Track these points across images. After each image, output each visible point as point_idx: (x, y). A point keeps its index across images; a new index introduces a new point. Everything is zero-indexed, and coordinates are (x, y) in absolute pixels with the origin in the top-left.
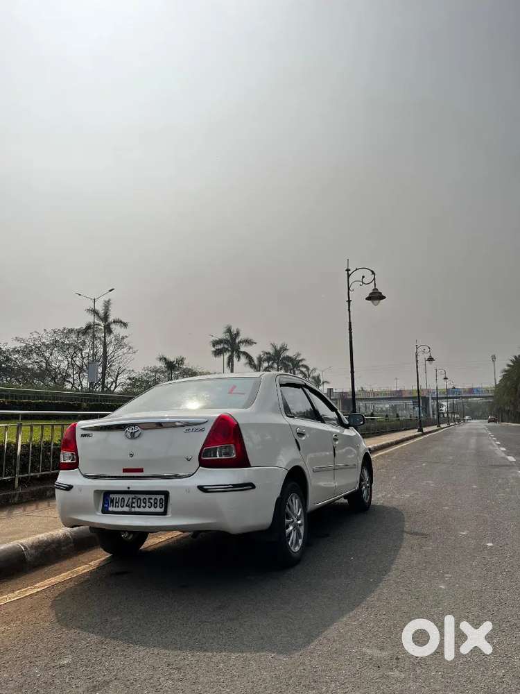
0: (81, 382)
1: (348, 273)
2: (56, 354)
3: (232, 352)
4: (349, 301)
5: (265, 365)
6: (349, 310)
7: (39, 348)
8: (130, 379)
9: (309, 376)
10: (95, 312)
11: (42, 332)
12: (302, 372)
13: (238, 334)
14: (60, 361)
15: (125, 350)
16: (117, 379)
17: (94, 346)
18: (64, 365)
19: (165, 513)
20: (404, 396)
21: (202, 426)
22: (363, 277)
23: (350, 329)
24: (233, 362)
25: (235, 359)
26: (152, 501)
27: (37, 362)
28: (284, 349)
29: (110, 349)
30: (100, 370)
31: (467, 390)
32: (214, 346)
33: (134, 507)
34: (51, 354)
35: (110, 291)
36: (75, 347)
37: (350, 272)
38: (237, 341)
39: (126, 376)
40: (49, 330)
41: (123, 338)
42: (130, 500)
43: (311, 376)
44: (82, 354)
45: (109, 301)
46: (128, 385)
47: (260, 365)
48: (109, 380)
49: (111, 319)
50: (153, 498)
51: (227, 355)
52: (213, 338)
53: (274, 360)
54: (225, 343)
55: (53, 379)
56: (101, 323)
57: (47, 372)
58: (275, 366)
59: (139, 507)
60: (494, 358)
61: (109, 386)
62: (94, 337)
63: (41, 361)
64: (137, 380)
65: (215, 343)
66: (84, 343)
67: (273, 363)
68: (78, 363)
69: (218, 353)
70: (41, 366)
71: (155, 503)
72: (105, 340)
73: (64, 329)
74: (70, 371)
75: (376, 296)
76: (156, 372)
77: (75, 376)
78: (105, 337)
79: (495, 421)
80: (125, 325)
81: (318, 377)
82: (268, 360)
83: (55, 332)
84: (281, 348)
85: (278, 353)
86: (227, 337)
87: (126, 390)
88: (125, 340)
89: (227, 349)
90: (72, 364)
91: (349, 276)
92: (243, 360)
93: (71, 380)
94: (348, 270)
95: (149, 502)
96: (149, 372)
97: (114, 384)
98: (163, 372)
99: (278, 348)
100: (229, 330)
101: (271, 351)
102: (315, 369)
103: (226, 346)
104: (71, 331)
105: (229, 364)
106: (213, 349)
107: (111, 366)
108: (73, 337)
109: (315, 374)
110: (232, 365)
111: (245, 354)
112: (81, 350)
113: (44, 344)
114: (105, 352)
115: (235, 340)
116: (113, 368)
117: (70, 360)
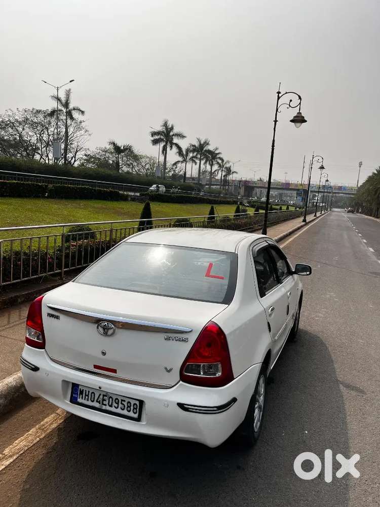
0: (48, 155)
1: (278, 96)
2: (27, 130)
3: (167, 143)
4: (276, 121)
5: (191, 155)
6: (275, 129)
7: (13, 123)
8: (86, 155)
9: (223, 166)
10: (58, 99)
11: (15, 111)
12: (218, 163)
13: (172, 128)
14: (30, 136)
15: (83, 132)
16: (75, 155)
17: (57, 127)
18: (34, 140)
19: (139, 419)
20: (290, 188)
21: (184, 336)
22: (291, 101)
23: (273, 146)
24: (166, 151)
25: (168, 149)
26: (125, 404)
27: (12, 135)
28: (207, 143)
29: (71, 130)
30: (63, 146)
31: (337, 188)
32: (152, 136)
33: (105, 405)
34: (23, 130)
35: (71, 81)
36: (42, 125)
37: (280, 95)
38: (171, 134)
39: (83, 153)
40: (20, 109)
41: (81, 122)
42: (101, 397)
43: (225, 166)
44: (48, 132)
45: (70, 90)
46: (85, 160)
47: (187, 155)
48: (70, 155)
49: (71, 106)
50: (127, 402)
51: (162, 144)
52: (153, 130)
53: (198, 151)
54: (161, 135)
55: (26, 150)
56: (63, 109)
57: (20, 144)
58: (199, 156)
59: (111, 406)
60: (361, 164)
61: (70, 160)
62: (58, 118)
63: (16, 135)
64: (92, 157)
65: (153, 134)
66: (50, 123)
67: (197, 155)
68: (45, 139)
69: (155, 142)
70: (16, 139)
71: (128, 407)
72: (67, 122)
73: (33, 109)
74: (39, 145)
75: (299, 120)
76: (106, 152)
77: (43, 149)
78: (66, 119)
79: (352, 212)
80: (83, 112)
81: (230, 168)
82: (194, 151)
83: (26, 111)
84: (204, 143)
85: (202, 146)
86: (164, 130)
87: (83, 164)
88: (82, 124)
89: (163, 139)
90: (40, 140)
91: (279, 98)
92: (175, 149)
93: (40, 152)
94: (279, 93)
95: (122, 404)
96: (101, 152)
97: (74, 159)
98: (111, 153)
99: (202, 142)
100: (165, 125)
101: (197, 144)
102: (228, 162)
103: (162, 137)
104: (38, 112)
105: (163, 152)
106: (152, 139)
107: (71, 144)
108: (41, 117)
109: (228, 165)
110: (166, 153)
111: (177, 145)
112: (47, 129)
113: (17, 121)
114: (67, 132)
115: (170, 133)
116: (73, 146)
117: (38, 135)
